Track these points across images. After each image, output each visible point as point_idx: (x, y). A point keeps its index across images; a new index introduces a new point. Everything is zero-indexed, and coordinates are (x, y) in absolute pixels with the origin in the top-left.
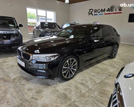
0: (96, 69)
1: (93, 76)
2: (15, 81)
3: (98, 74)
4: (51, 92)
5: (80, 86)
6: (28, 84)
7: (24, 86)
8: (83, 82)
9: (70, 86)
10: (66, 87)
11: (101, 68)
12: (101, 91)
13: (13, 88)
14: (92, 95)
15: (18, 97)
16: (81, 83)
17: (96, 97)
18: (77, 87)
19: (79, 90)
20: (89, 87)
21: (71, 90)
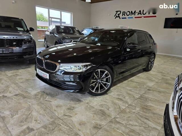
0: (132, 83)
1: (130, 90)
2: (37, 97)
3: (136, 89)
4: (85, 108)
5: (117, 101)
6: (54, 100)
7: (51, 103)
8: (120, 97)
9: (106, 102)
10: (101, 103)
11: (138, 81)
12: (143, 106)
13: (38, 105)
14: (134, 111)
15: (47, 114)
16: (118, 98)
17: (139, 113)
18: (115, 103)
19: (118, 106)
20: (128, 103)
21: (108, 106)
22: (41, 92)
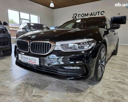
1: (120, 72)
2: (19, 91)
3: (123, 70)
5: (122, 86)
6: (45, 93)
10: (107, 91)
18: (122, 89)
21: (118, 93)
22: (23, 85)
